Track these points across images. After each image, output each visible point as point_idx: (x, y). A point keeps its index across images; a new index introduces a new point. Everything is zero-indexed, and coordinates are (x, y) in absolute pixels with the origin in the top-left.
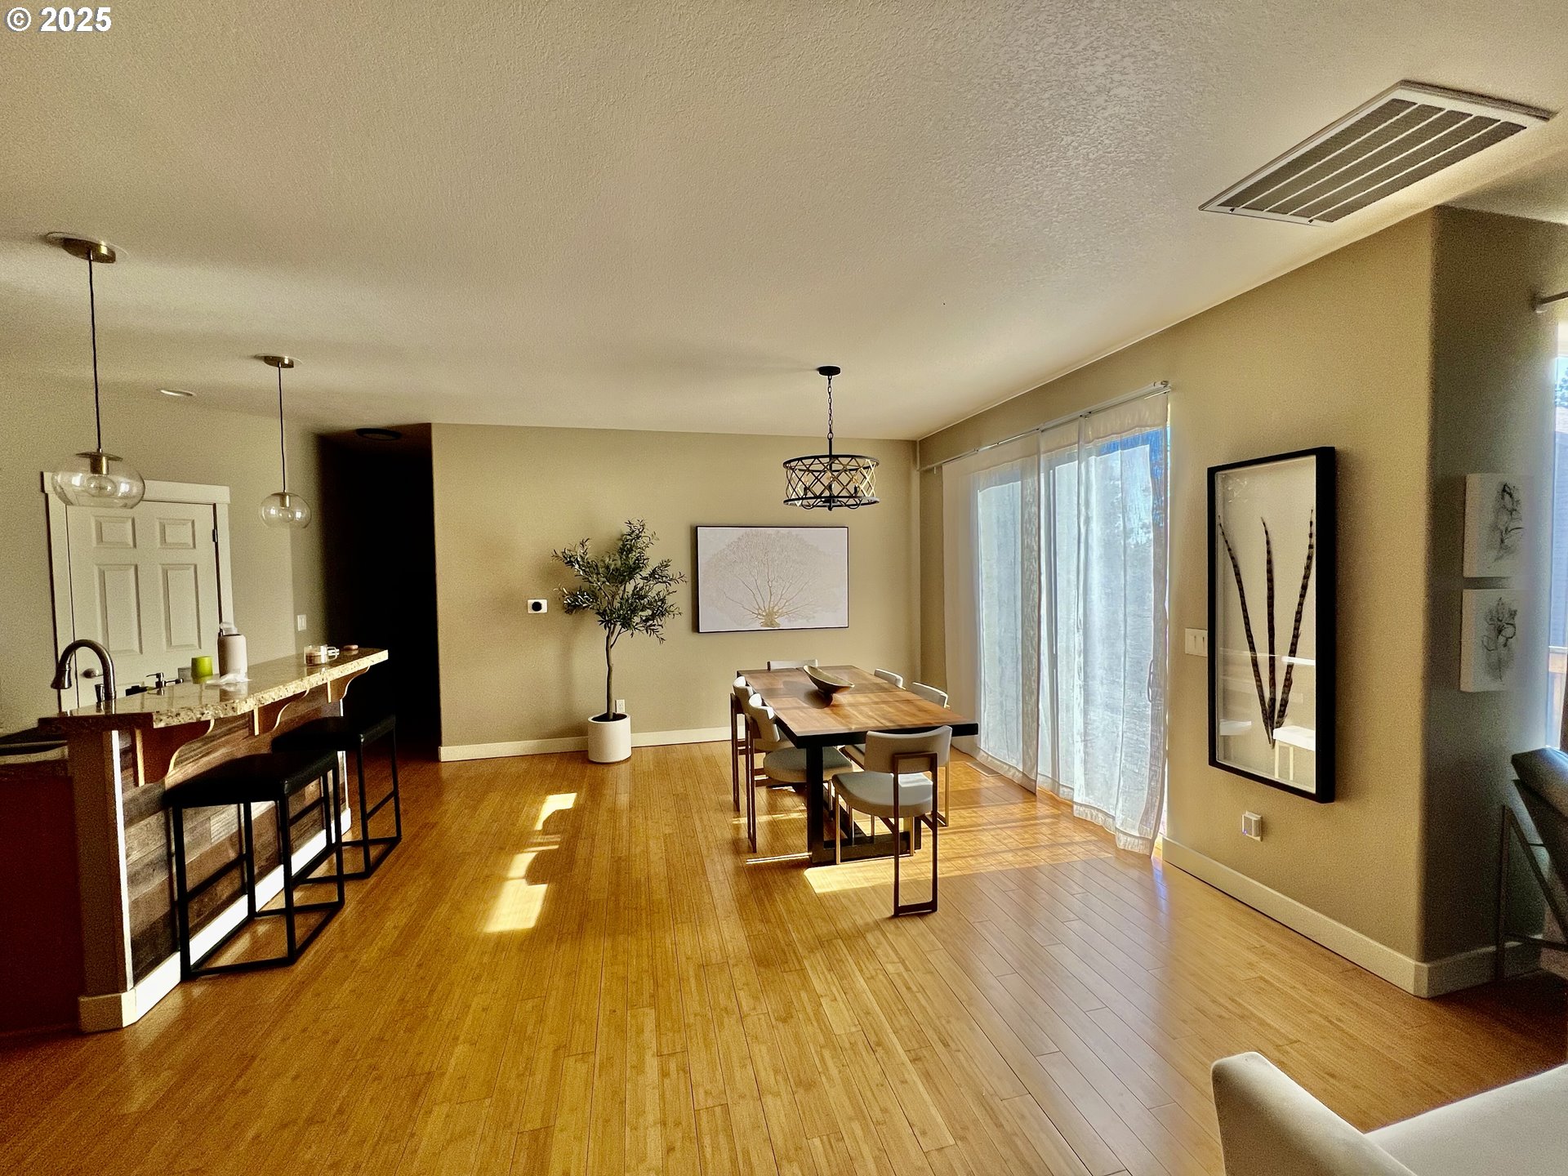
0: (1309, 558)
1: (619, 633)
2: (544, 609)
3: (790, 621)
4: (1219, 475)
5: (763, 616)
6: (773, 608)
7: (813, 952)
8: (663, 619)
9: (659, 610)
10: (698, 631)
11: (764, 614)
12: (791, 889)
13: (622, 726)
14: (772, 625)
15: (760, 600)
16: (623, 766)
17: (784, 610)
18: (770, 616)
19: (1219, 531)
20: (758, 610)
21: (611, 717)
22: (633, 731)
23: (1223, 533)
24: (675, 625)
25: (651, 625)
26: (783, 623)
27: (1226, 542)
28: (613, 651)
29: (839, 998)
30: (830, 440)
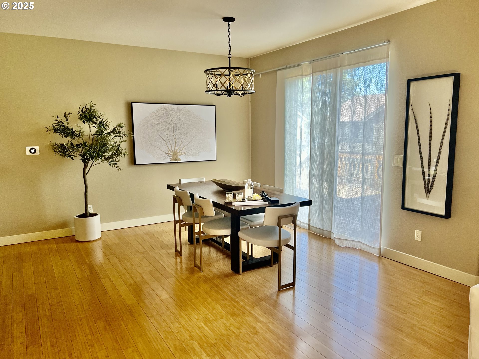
0: (447, 120)
1: (91, 166)
2: (38, 153)
3: (186, 157)
4: (412, 84)
5: (172, 155)
6: (177, 150)
7: (254, 308)
8: (118, 157)
9: (117, 152)
10: (135, 164)
11: (172, 153)
12: (229, 285)
13: (95, 220)
14: (176, 160)
15: (169, 146)
16: (98, 242)
17: (183, 151)
18: (175, 154)
19: (410, 108)
20: (168, 151)
21: (88, 215)
22: (101, 222)
23: (412, 109)
24: (123, 160)
25: (111, 161)
26: (182, 158)
27: (413, 113)
28: (87, 177)
29: (274, 322)
30: (229, 58)
